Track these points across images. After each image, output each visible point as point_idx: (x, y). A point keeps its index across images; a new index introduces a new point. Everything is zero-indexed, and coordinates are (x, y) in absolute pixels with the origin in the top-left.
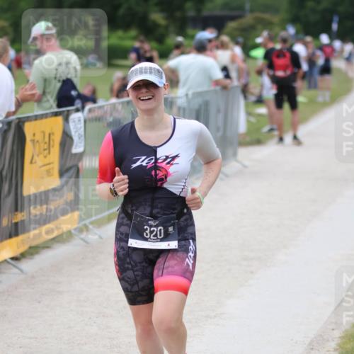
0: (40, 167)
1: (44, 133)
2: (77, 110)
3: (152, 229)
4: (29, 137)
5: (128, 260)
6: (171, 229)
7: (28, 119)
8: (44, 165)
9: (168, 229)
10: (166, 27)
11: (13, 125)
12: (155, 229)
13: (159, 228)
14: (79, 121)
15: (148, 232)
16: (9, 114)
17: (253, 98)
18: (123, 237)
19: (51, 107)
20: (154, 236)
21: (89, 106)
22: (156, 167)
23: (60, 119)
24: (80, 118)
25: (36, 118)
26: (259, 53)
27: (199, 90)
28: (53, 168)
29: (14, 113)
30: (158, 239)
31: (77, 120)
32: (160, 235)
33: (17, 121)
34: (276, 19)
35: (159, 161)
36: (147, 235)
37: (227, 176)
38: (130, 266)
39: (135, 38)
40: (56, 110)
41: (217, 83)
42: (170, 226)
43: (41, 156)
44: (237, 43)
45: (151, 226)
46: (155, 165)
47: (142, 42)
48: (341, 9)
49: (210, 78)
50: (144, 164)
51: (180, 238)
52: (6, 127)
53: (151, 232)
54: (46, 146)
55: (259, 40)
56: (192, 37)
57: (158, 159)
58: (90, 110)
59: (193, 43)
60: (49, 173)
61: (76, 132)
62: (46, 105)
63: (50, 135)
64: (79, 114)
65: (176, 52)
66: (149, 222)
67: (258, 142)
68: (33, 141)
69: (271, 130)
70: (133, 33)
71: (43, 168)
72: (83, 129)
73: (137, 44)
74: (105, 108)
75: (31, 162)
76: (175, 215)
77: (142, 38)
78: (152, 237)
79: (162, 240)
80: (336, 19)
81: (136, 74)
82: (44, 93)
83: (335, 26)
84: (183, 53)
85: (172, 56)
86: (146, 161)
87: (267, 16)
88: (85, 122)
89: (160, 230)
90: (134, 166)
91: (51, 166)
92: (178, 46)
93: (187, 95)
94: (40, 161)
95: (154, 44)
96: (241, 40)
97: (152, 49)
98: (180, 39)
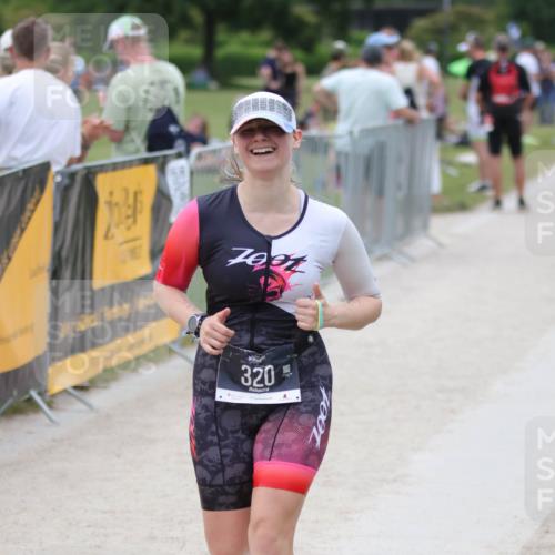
0: (121, 244)
1: (126, 191)
2: (179, 156)
3: (255, 370)
4: (103, 197)
5: (214, 428)
6: (286, 369)
7: (102, 169)
8: (127, 242)
9: (282, 370)
10: (318, 28)
11: (79, 179)
12: (261, 370)
13: (267, 368)
14: (182, 172)
15: (248, 375)
16: (71, 162)
17: (453, 139)
18: (206, 388)
19: (137, 151)
20: (258, 382)
21: (196, 150)
22: (267, 271)
23: (152, 169)
24: (182, 168)
25: (115, 167)
26: (460, 67)
28: (141, 246)
29: (80, 160)
30: (265, 387)
31: (178, 171)
32: (270, 381)
33: (85, 172)
34: (489, 14)
35: (274, 262)
36: (246, 380)
37: (413, 260)
38: (215, 439)
39: (268, 44)
40: (145, 155)
41: (397, 114)
42: (286, 364)
43: (123, 227)
44: (428, 52)
45: (253, 366)
46: (267, 268)
47: (279, 49)
49: (387, 107)
50: (249, 261)
51: (303, 383)
52: (67, 181)
53: (254, 375)
54: (130, 212)
55: (463, 48)
56: (360, 43)
57: (273, 258)
58: (200, 156)
59: (361, 52)
60: (134, 253)
61: (176, 189)
62: (130, 147)
63: (136, 194)
64: (182, 162)
65: (333, 65)
66: (250, 358)
67: (462, 207)
68: (109, 204)
69: (483, 188)
70: (265, 35)
71: (125, 247)
72: (187, 186)
73: (271, 53)
74: (224, 152)
75: (106, 237)
76: (292, 346)
77: (280, 44)
78: (255, 385)
79: (272, 389)
81: (247, 110)
82: (127, 128)
84: (344, 67)
85: (326, 71)
86: (252, 258)
87: (475, 10)
88: (192, 173)
89: (269, 371)
90: (233, 262)
91: (138, 243)
92: (337, 57)
93: (351, 133)
94: (120, 234)
95: (299, 54)
96: (434, 46)
97: (296, 61)
98: (340, 45)
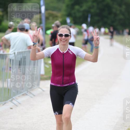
26: (49, 32)
27: (20, 51)
34: (59, 14)
48: (92, 10)
49: (27, 45)
80: (89, 16)
83: (89, 19)
87: (55, 13)
